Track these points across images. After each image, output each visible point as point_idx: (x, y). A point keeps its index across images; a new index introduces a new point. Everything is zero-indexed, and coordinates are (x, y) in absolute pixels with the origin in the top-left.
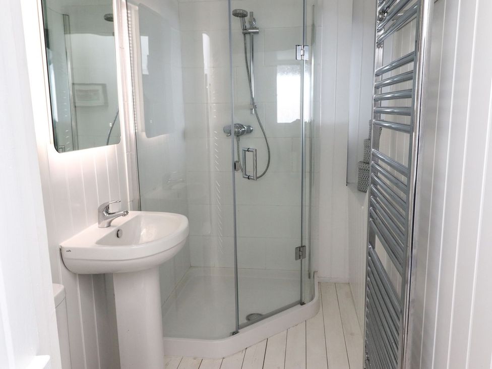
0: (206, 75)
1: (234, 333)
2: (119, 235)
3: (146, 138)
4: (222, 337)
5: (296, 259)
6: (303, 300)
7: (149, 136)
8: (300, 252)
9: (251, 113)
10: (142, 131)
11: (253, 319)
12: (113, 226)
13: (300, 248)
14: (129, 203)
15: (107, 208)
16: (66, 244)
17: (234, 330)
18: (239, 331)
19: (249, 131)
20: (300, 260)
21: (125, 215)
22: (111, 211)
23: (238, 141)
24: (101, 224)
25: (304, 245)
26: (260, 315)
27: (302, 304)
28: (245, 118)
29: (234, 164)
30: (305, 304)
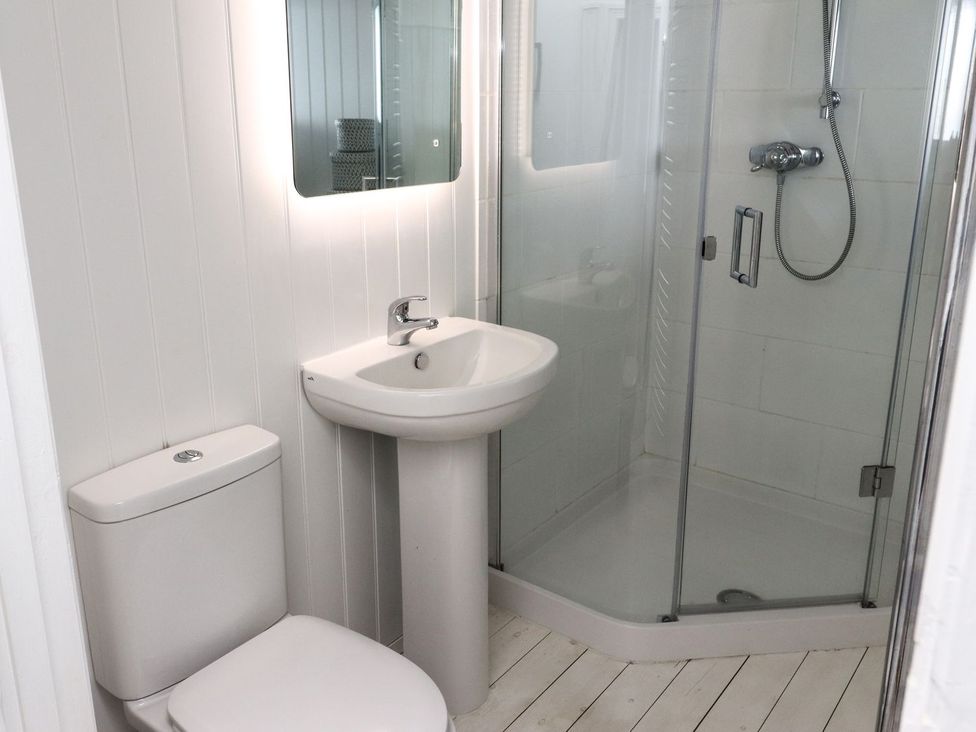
0: (657, 21)
1: (666, 619)
2: (419, 365)
3: (533, 169)
4: (636, 619)
5: (862, 494)
6: (871, 596)
7: (537, 165)
8: (876, 479)
9: (821, 117)
10: (527, 155)
11: (733, 601)
12: (415, 346)
13: (876, 468)
14: (477, 302)
15: (404, 308)
16: (312, 365)
17: (667, 611)
18: (679, 618)
19: (814, 162)
20: (872, 499)
21: (430, 327)
22: (411, 315)
23: (781, 182)
24: (392, 337)
25: (890, 463)
26: (754, 597)
27: (867, 604)
28: (804, 128)
29: (701, 243)
30: (875, 607)
